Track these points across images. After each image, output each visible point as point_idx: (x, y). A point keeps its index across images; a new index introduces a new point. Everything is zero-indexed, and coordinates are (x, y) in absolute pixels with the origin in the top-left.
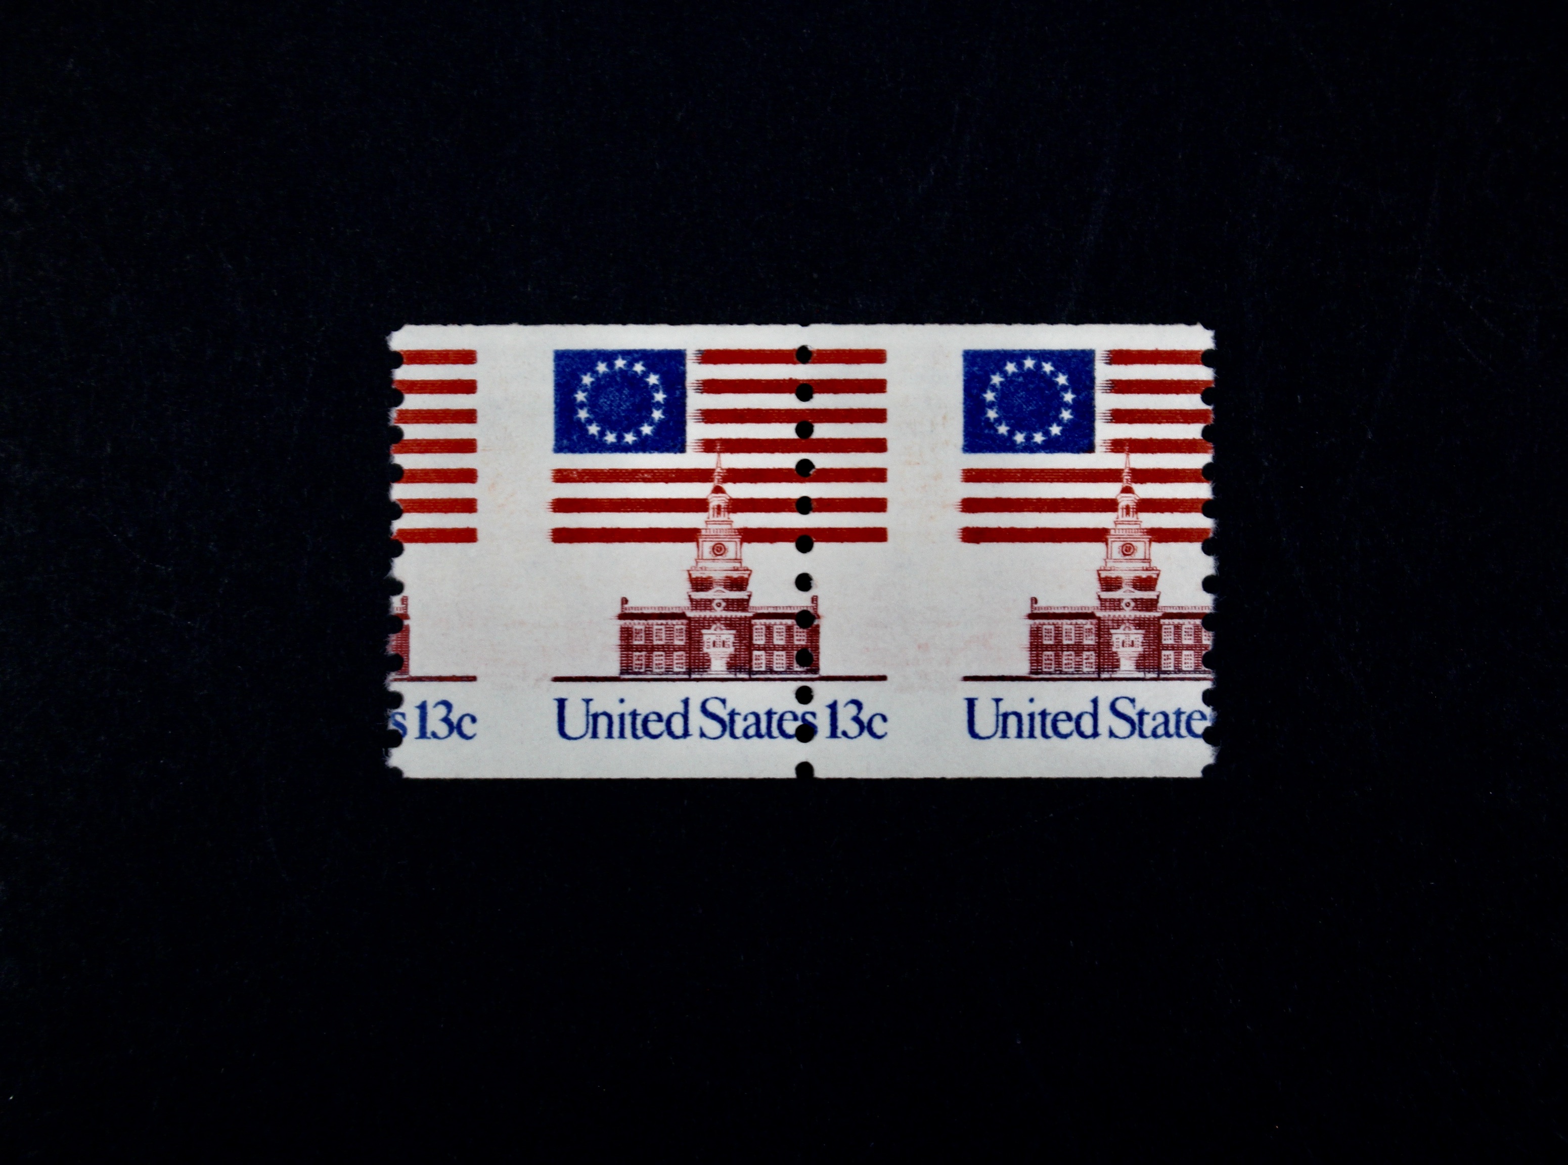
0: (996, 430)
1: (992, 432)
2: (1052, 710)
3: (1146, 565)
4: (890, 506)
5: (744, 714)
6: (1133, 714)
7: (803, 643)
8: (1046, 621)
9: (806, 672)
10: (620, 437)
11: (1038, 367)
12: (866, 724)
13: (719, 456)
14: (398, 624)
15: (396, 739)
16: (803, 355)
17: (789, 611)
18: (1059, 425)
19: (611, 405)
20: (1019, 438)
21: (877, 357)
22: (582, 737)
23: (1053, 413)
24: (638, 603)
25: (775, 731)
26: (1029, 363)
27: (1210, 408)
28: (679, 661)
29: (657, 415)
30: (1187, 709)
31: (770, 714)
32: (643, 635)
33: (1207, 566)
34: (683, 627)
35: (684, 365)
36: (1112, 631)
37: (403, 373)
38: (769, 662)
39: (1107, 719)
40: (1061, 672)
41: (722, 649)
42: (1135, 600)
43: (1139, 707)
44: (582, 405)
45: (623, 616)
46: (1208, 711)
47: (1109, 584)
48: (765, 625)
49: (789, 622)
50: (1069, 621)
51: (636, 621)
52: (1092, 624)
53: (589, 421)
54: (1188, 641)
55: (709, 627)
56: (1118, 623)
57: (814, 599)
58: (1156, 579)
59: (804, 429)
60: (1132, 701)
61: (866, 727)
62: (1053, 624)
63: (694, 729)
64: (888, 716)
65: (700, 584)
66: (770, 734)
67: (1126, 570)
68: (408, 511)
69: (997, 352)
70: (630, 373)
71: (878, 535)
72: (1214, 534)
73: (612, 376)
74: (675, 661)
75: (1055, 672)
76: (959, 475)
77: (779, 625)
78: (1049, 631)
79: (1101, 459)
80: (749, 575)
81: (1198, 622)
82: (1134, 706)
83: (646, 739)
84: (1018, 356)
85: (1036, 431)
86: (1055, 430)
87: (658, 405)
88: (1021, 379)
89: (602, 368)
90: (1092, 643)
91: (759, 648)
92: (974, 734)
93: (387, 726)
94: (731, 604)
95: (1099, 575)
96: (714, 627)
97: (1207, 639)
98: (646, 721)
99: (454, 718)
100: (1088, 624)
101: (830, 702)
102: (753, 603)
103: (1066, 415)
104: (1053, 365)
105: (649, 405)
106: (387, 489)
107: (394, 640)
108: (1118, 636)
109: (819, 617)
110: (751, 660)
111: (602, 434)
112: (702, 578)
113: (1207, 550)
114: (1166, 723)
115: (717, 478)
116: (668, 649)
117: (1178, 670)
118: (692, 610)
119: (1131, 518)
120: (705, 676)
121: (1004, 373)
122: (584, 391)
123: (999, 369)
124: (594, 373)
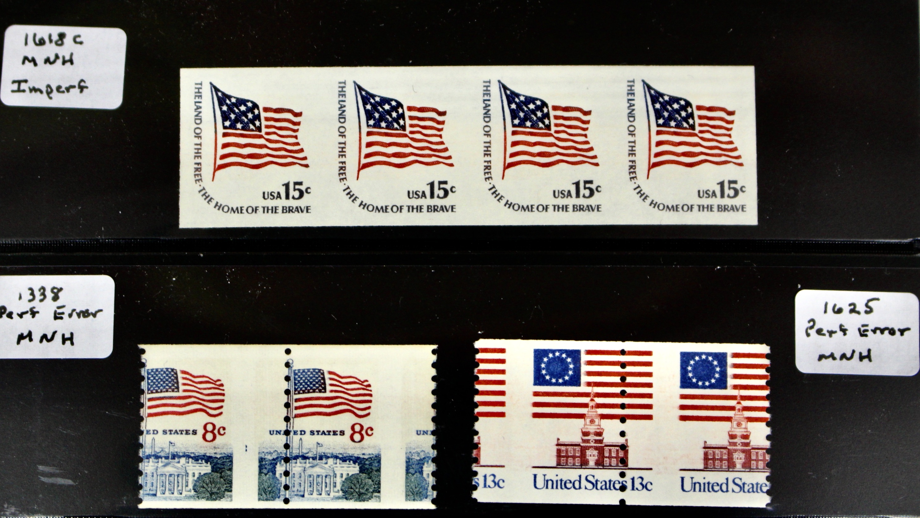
0: (692, 381)
1: (690, 381)
2: (712, 482)
3: (746, 430)
4: (654, 407)
5: (601, 481)
6: (740, 483)
7: (622, 456)
8: (709, 450)
9: (623, 466)
10: (557, 381)
11: (707, 358)
12: (645, 486)
13: (593, 387)
14: (476, 446)
15: (475, 488)
16: (623, 352)
17: (617, 444)
18: (714, 379)
19: (554, 369)
20: (700, 383)
21: (649, 353)
22: (542, 488)
23: (712, 375)
24: (563, 440)
25: (612, 487)
26: (704, 357)
27: (769, 374)
28: (578, 461)
29: (571, 373)
30: (760, 482)
31: (610, 481)
32: (565, 452)
33: (768, 431)
34: (579, 449)
35: (580, 355)
36: (734, 454)
37: (479, 356)
38: (610, 462)
39: (731, 485)
40: (715, 468)
41: (593, 457)
42: (742, 443)
43: (743, 481)
44: (544, 369)
45: (558, 445)
46: (768, 483)
47: (732, 437)
48: (609, 449)
49: (617, 448)
50: (718, 450)
51: (562, 447)
52: (726, 451)
53: (546, 374)
54: (761, 458)
56: (736, 451)
57: (626, 440)
58: (749, 435)
59: (623, 379)
60: (741, 479)
61: (645, 487)
62: (712, 451)
63: (583, 486)
64: (653, 483)
65: (585, 434)
66: (610, 489)
67: (739, 432)
68: (481, 405)
69: (692, 353)
70: (561, 358)
71: (649, 417)
72: (770, 419)
73: (554, 358)
74: (576, 461)
75: (713, 468)
76: (678, 396)
77: (614, 449)
78: (710, 453)
79: (729, 392)
80: (603, 431)
81: (765, 451)
82: (741, 481)
83: (566, 490)
84: (700, 354)
85: (706, 381)
86: (713, 381)
87: (571, 369)
88: (701, 362)
89: (551, 355)
90: (726, 458)
91: (606, 457)
92: (683, 490)
93: (472, 483)
94: (596, 441)
95: (729, 433)
96: (590, 449)
97: (768, 457)
98: (565, 482)
99: (496, 480)
100: (725, 451)
101: (632, 477)
102: (604, 441)
103: (717, 376)
104: (712, 358)
105: (567, 369)
106: (473, 398)
107: (475, 452)
108: (735, 455)
109: (628, 446)
110: (603, 461)
111: (551, 379)
112: (586, 432)
113: (768, 425)
114: (753, 487)
115: (592, 396)
116: (574, 457)
117: (757, 468)
118: (583, 443)
119: (740, 413)
120: (587, 467)
121: (695, 360)
122: (544, 364)
123: (693, 358)
124: (548, 357)
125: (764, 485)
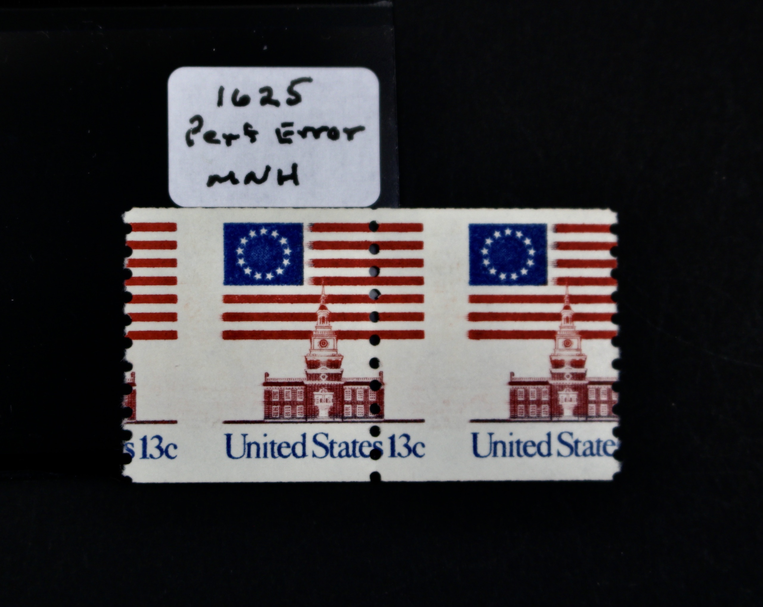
0: (489, 272)
1: (486, 273)
2: (524, 439)
3: (578, 353)
4: (426, 317)
5: (339, 443)
6: (571, 441)
7: (374, 400)
8: (519, 386)
9: (376, 417)
10: (264, 276)
11: (513, 234)
12: (412, 449)
13: (323, 287)
14: (129, 389)
15: (128, 458)
16: (373, 227)
17: (366, 381)
18: (526, 269)
19: (258, 257)
20: (503, 276)
21: (418, 228)
22: (241, 457)
23: (522, 262)
24: (275, 376)
25: (358, 453)
26: (508, 232)
27: (615, 259)
28: (300, 411)
29: (286, 262)
30: (604, 438)
31: (354, 443)
32: (278, 395)
33: (614, 353)
34: (303, 390)
35: (302, 232)
36: (559, 392)
37: (132, 237)
38: (354, 412)
39: (556, 445)
40: (529, 417)
41: (326, 404)
42: (572, 374)
43: (575, 438)
44: (241, 257)
45: (266, 384)
46: (616, 440)
47: (557, 364)
48: (352, 389)
49: (366, 387)
50: (533, 387)
51: (274, 387)
52: (547, 388)
53: (245, 266)
54: (604, 398)
55: (318, 390)
56: (562, 387)
57: (381, 374)
58: (584, 362)
59: (375, 272)
60: (571, 434)
61: (412, 451)
62: (524, 388)
63: (309, 452)
64: (425, 444)
65: (312, 364)
66: (354, 455)
68: (136, 320)
69: (489, 225)
70: (269, 237)
71: (418, 335)
72: (618, 334)
73: (259, 238)
74: (297, 411)
75: (525, 417)
76: (466, 299)
77: (360, 389)
78: (521, 393)
79: (551, 289)
80: (342, 359)
81: (610, 387)
82: (572, 437)
83: (280, 459)
84: (501, 228)
85: (512, 272)
86: (524, 272)
87: (287, 257)
88: (503, 241)
89: (252, 234)
90: (547, 399)
91: (348, 403)
92: (476, 454)
93: (122, 451)
94: (331, 377)
95: (551, 358)
96: (321, 390)
97: (615, 397)
98: (280, 447)
99: (164, 446)
100: (545, 388)
101: (390, 435)
102: (344, 376)
103: (530, 263)
104: (523, 233)
105: (280, 256)
106: (122, 307)
107: (126, 399)
108: (562, 395)
109: (384, 384)
110: (343, 410)
111: (253, 273)
112: (313, 361)
113: (616, 342)
114: (591, 447)
115: (322, 300)
116: (293, 404)
117: (598, 415)
118: (308, 380)
119: (569, 324)
120: (316, 420)
121: (493, 238)
122: (242, 248)
123: (491, 236)
124: (248, 237)
125: (609, 443)
